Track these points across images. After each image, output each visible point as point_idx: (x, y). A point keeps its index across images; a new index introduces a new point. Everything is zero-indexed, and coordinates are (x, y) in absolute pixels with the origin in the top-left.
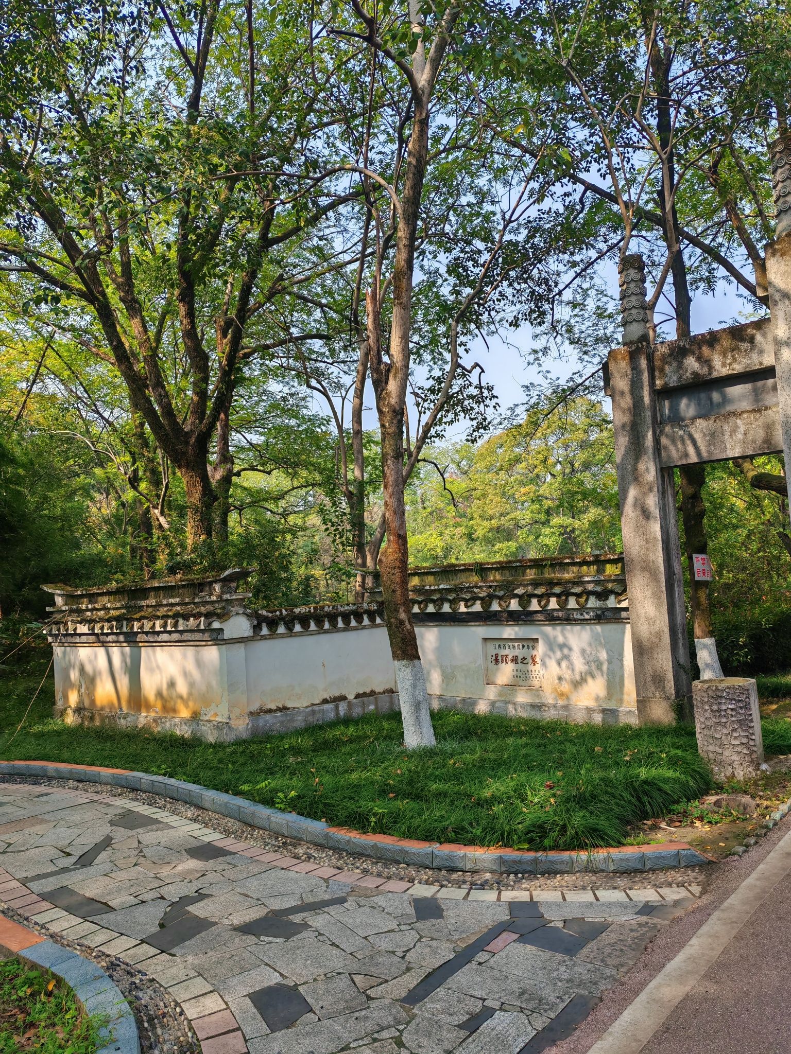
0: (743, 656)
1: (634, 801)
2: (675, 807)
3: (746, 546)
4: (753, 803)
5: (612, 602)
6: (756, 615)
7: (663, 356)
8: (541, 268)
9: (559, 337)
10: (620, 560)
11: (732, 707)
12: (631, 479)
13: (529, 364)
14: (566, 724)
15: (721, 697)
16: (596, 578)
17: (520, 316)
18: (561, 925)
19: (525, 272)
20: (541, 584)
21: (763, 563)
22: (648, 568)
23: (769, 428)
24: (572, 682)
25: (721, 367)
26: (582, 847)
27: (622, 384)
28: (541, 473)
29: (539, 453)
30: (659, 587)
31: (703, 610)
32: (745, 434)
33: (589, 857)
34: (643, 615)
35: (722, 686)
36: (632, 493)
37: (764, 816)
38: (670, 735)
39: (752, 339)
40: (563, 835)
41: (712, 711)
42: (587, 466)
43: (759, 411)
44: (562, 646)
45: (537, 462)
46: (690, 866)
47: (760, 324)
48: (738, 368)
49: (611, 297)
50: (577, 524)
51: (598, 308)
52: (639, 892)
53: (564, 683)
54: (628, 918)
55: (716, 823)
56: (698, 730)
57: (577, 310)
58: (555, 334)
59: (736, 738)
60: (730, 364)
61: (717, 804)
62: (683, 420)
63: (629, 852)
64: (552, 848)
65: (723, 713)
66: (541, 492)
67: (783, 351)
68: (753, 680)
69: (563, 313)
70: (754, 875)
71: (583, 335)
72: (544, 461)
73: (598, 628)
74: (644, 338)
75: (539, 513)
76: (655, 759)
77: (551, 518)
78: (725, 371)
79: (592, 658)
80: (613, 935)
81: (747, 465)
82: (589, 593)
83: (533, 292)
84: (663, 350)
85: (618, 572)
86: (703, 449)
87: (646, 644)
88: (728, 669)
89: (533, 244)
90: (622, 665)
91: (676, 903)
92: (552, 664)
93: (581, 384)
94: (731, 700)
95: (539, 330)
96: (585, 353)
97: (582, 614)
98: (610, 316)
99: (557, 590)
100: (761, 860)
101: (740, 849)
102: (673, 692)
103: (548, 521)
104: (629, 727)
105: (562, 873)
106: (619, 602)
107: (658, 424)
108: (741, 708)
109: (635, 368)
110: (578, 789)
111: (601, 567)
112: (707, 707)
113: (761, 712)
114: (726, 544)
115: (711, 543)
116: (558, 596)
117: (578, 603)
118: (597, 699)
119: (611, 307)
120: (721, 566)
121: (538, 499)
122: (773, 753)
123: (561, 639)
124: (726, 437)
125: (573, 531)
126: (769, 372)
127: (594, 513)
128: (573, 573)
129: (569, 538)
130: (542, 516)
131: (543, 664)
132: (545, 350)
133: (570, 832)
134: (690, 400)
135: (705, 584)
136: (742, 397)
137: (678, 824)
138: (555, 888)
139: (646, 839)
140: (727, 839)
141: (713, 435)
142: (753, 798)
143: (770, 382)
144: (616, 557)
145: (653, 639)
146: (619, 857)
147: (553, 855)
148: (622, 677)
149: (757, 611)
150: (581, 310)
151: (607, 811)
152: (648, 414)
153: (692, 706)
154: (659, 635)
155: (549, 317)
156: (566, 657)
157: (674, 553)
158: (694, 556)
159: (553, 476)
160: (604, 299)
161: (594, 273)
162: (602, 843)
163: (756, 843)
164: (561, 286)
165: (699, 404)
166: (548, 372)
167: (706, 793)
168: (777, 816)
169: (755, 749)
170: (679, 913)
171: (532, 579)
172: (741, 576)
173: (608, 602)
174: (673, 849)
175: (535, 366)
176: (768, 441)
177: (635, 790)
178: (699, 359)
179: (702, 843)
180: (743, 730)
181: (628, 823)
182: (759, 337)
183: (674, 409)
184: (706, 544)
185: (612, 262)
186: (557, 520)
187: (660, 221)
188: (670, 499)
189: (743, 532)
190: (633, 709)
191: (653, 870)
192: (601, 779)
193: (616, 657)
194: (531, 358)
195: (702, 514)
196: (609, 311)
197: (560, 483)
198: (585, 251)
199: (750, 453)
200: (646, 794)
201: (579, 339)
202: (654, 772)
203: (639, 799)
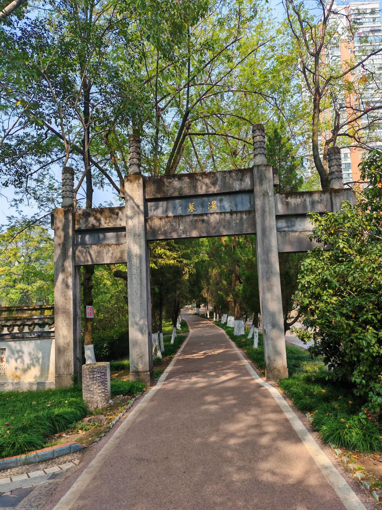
0: (105, 352)
1: (51, 425)
2: (70, 425)
3: (110, 302)
4: (105, 418)
5: (47, 329)
6: (112, 333)
7: (80, 215)
8: (23, 161)
9: (29, 195)
10: (52, 308)
11: (98, 375)
12: (61, 270)
13: (11, 206)
14: (17, 392)
15: (94, 371)
16: (40, 317)
17: (9, 181)
18: (9, 493)
19: (14, 160)
20: (10, 320)
21: (116, 310)
22: (65, 312)
23: (122, 252)
24: (23, 369)
25: (105, 224)
26: (23, 452)
27: (59, 224)
28: (12, 261)
29: (13, 250)
30: (70, 321)
31: (89, 332)
32: (112, 254)
33: (26, 457)
34: (61, 335)
35: (95, 366)
36: (61, 277)
37: (109, 423)
38: (70, 392)
39: (117, 214)
40: (13, 448)
41: (90, 378)
42: (37, 259)
43: (119, 245)
44: (18, 352)
45: (11, 255)
46: (75, 452)
47: (121, 208)
48: (111, 225)
49: (57, 181)
50: (30, 288)
51: (50, 184)
52: (50, 469)
53: (18, 370)
54: (44, 482)
55: (88, 430)
56: (83, 388)
57: (39, 184)
58: (27, 193)
59: (100, 389)
60: (108, 223)
61: (90, 421)
62: (86, 245)
63: (47, 450)
64: (6, 456)
65: (95, 379)
66: (12, 271)
67: (129, 221)
68: (108, 363)
69: (32, 184)
70: (103, 450)
71: (41, 196)
72: (15, 255)
73: (39, 341)
74: (72, 205)
75: (10, 282)
76: (63, 404)
77: (16, 284)
78: (106, 226)
79: (34, 356)
80: (36, 492)
81: (112, 267)
82: (35, 324)
83: (17, 172)
84: (80, 212)
85: (51, 314)
86: (94, 258)
87: (62, 349)
88: (98, 358)
89: (19, 148)
90: (49, 359)
91: (67, 470)
92: (12, 361)
93: (39, 220)
94: (99, 372)
95: (18, 190)
96: (42, 205)
97: (31, 335)
98: (55, 189)
99: (19, 323)
100: (106, 442)
101: (98, 439)
102: (73, 371)
103: (14, 286)
104: (50, 390)
105: (11, 468)
106: (50, 328)
107: (75, 246)
108: (103, 376)
109: (66, 218)
110: (22, 424)
111: (43, 311)
112: (88, 377)
113: (111, 378)
114: (101, 301)
115: (94, 300)
116: (19, 326)
117: (29, 329)
118: (36, 377)
119: (56, 185)
120: (98, 311)
121: (9, 274)
122: (115, 395)
123: (18, 348)
124: (104, 254)
125: (27, 292)
126: (123, 229)
127: (39, 283)
128: (28, 314)
129: (25, 295)
130: (11, 283)
131: (7, 361)
132: (21, 201)
133: (17, 446)
134: (90, 236)
135: (91, 319)
136: (112, 238)
137: (71, 433)
138: (7, 476)
139: (56, 443)
140: (92, 436)
141: (99, 253)
142: (105, 416)
143: (124, 233)
144: (50, 306)
145: (66, 346)
146: (42, 454)
147: (7, 460)
148: (49, 365)
149: (112, 332)
150: (41, 184)
151: (37, 432)
152: (71, 240)
153: (81, 377)
154: (68, 344)
155: (24, 185)
156: (21, 357)
157: (78, 305)
158: (87, 306)
159: (19, 263)
160: (53, 181)
161: (50, 168)
162: (34, 449)
163: (105, 435)
164: (32, 171)
165: (94, 239)
166: (22, 211)
167: (85, 417)
168: (114, 422)
169: (107, 394)
170: (69, 474)
171: (5, 317)
172: (106, 316)
173: (44, 329)
174: (68, 445)
175: (15, 208)
176: (121, 258)
177: (52, 420)
178: (96, 218)
179: (81, 440)
180: (103, 386)
181: (47, 436)
182: (120, 213)
183: (83, 239)
184: (92, 301)
185: (59, 165)
186: (19, 286)
187: (82, 152)
188: (78, 280)
189: (109, 295)
190: (53, 381)
191: (58, 457)
192: (35, 417)
193: (47, 356)
194: (13, 203)
195: (92, 287)
196: (55, 187)
197: (23, 267)
198: (46, 157)
199: (114, 262)
200: (57, 421)
201: (39, 197)
202: (61, 410)
203: (53, 424)
